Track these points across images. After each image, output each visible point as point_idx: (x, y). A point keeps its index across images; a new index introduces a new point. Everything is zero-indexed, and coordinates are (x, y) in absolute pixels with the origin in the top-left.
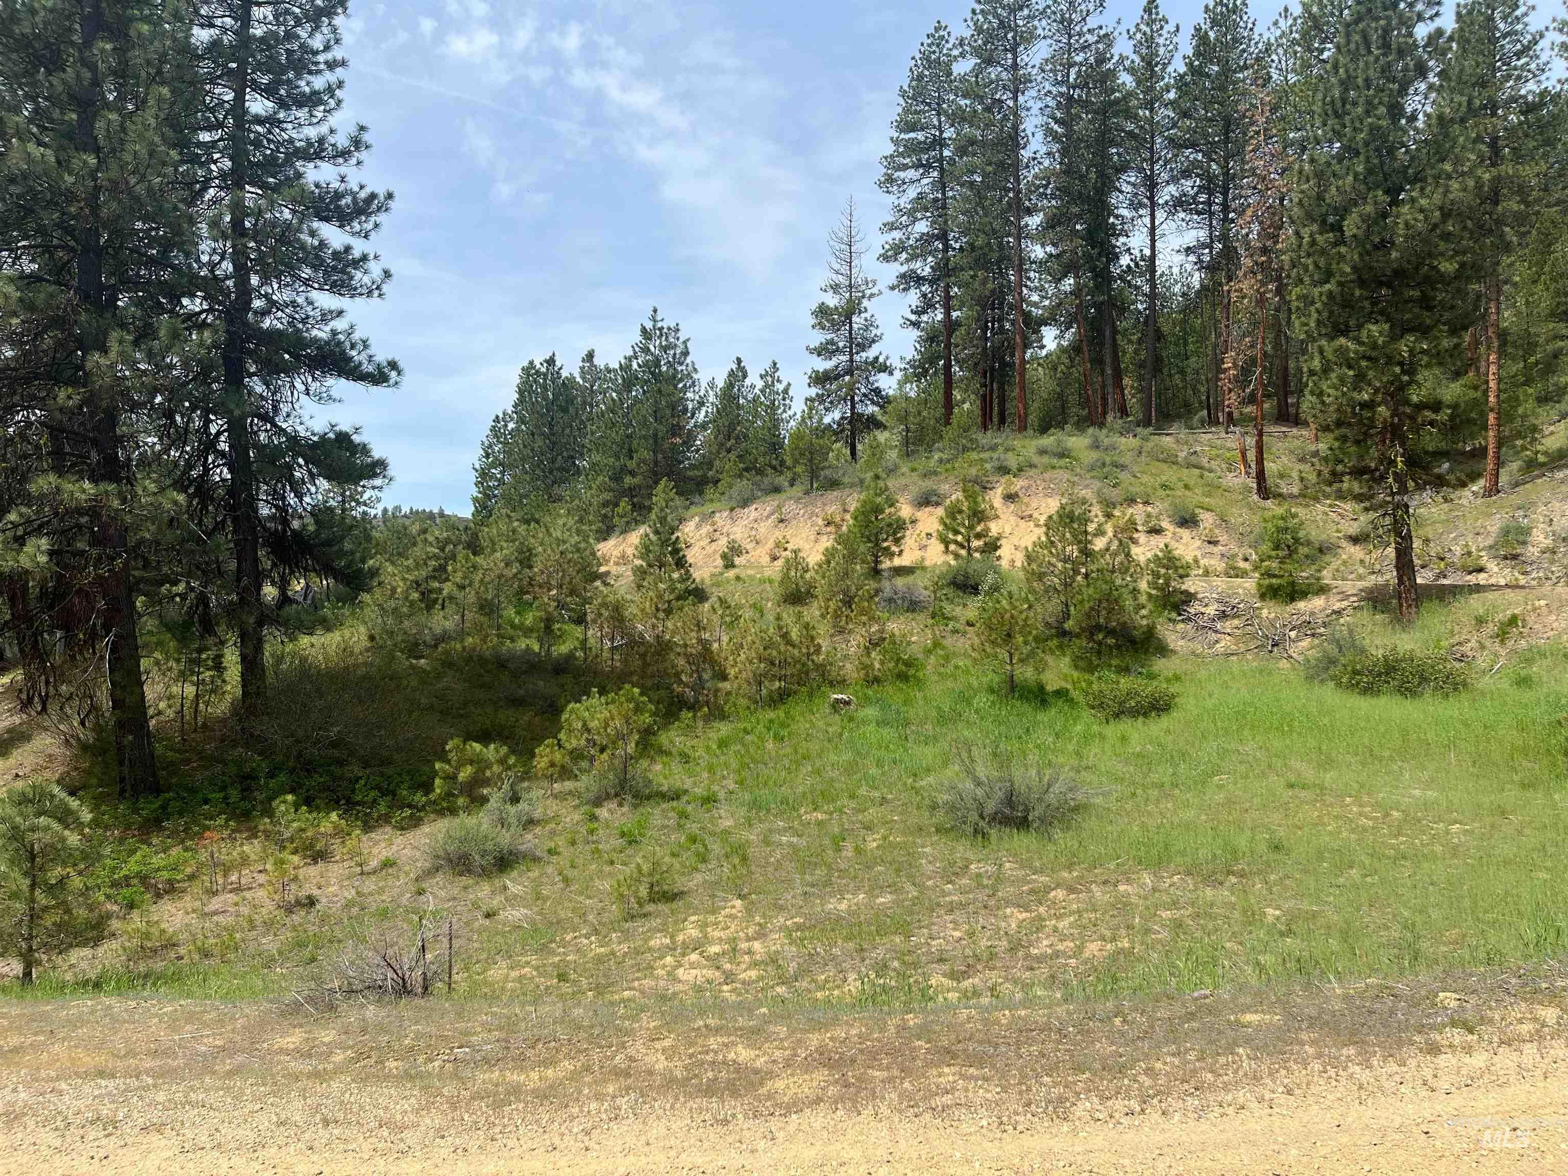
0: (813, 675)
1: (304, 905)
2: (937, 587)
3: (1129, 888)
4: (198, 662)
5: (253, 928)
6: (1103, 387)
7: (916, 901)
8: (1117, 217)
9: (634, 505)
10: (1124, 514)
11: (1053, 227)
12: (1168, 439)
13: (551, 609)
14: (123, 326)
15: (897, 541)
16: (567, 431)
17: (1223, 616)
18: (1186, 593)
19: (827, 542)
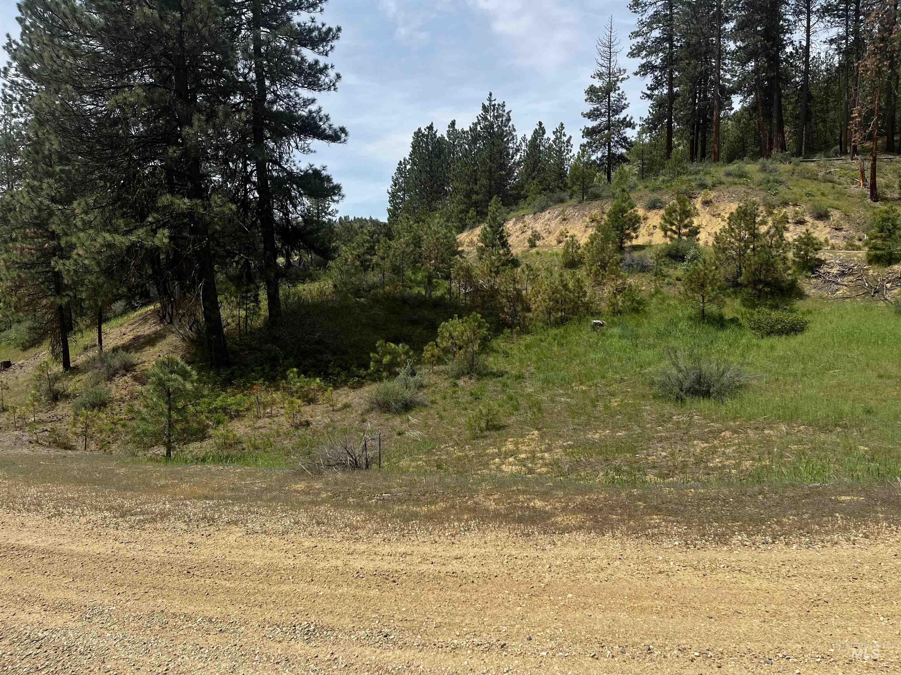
0: (581, 309)
1: (304, 425)
2: (659, 257)
3: (772, 432)
4: (247, 298)
5: (279, 436)
6: (771, 132)
7: (639, 435)
8: (785, 20)
9: (478, 212)
10: (780, 212)
11: (742, 29)
12: (812, 164)
13: (431, 271)
14: (200, 111)
15: (635, 230)
16: (440, 169)
17: (842, 274)
18: (819, 260)
19: (591, 231)
